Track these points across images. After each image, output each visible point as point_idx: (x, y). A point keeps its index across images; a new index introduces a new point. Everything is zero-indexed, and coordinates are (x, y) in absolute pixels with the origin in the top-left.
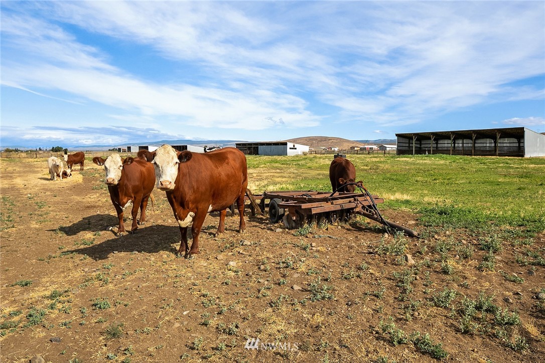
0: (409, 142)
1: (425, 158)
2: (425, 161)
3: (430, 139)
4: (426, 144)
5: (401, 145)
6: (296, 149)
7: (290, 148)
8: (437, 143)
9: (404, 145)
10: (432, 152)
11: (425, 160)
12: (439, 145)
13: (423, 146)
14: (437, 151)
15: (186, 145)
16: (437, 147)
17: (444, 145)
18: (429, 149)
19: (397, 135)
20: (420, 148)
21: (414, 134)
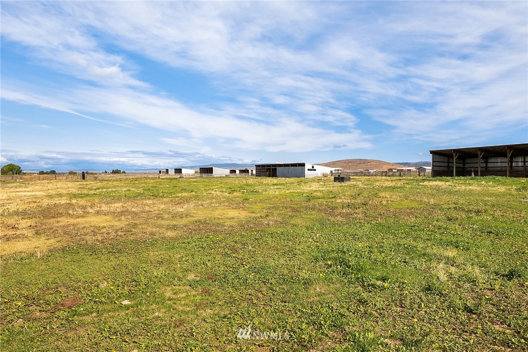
0: (449, 160)
1: (471, 182)
2: (471, 187)
3: (476, 156)
4: (470, 164)
5: (437, 164)
6: (315, 170)
7: (309, 170)
8: (486, 162)
9: (442, 164)
10: (479, 173)
11: (470, 184)
12: (489, 165)
13: (467, 166)
14: (486, 172)
15: (211, 167)
16: (486, 167)
17: (496, 165)
18: (476, 169)
19: (432, 152)
20: (464, 168)
21: (455, 151)
